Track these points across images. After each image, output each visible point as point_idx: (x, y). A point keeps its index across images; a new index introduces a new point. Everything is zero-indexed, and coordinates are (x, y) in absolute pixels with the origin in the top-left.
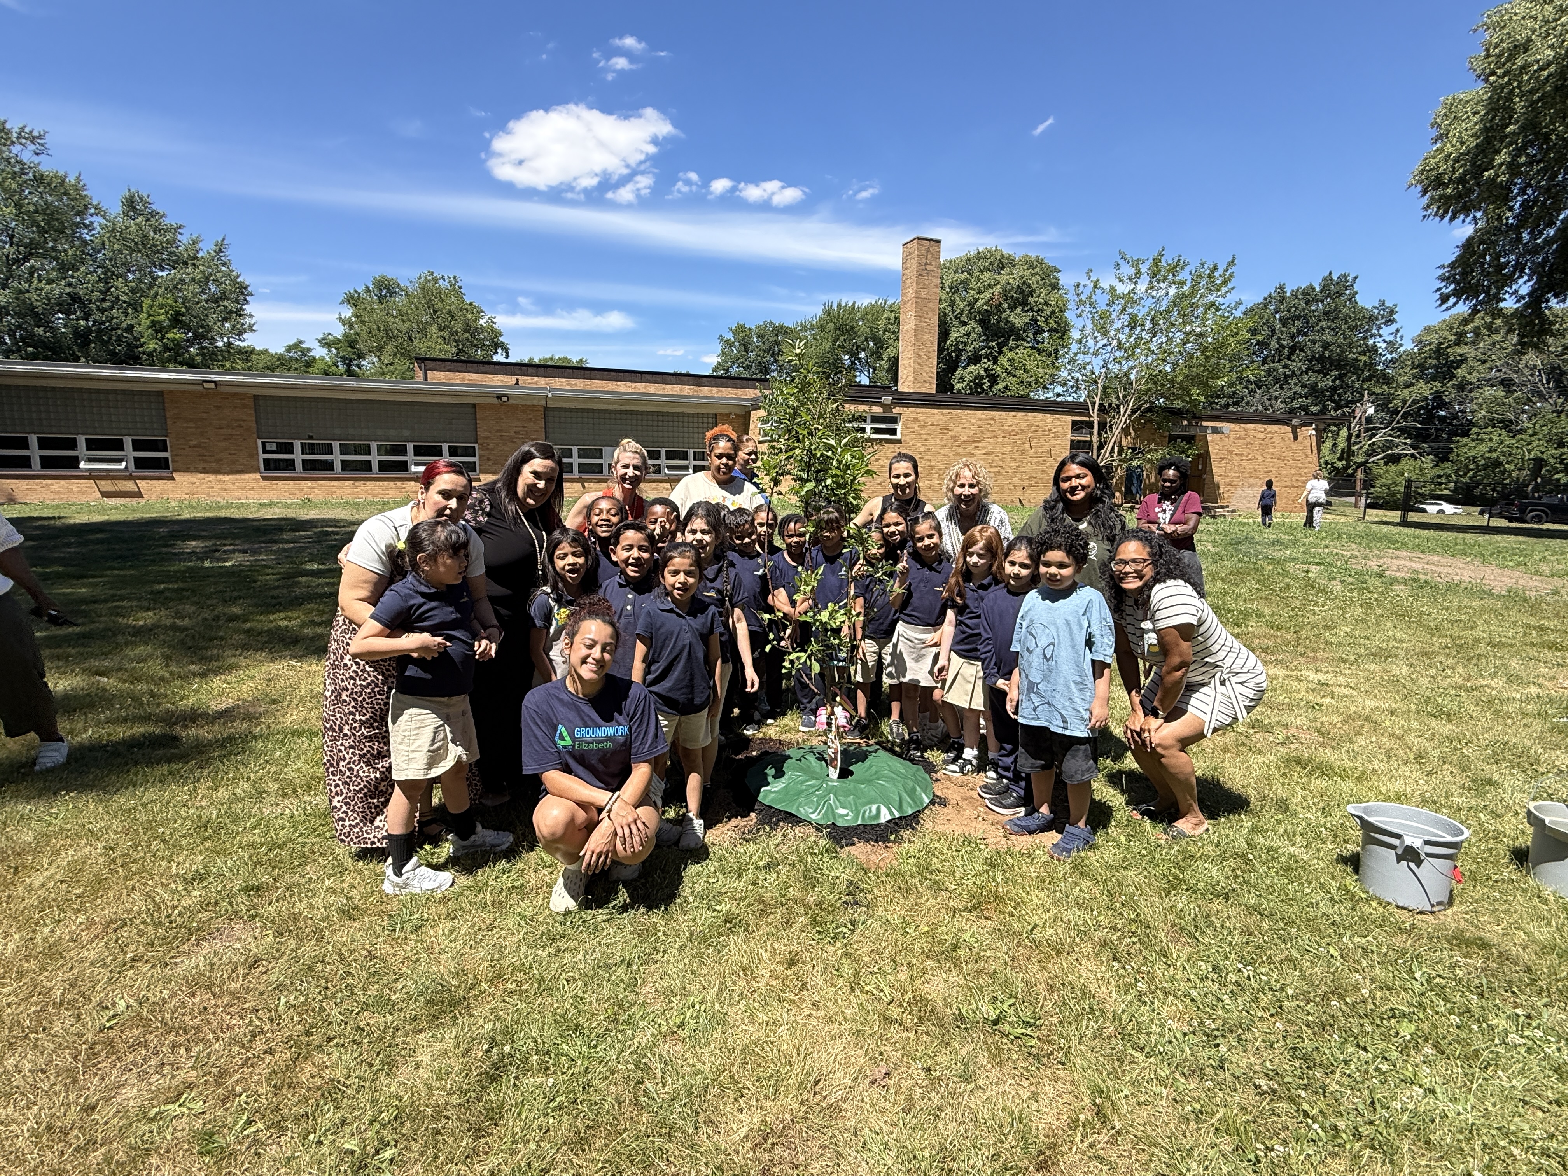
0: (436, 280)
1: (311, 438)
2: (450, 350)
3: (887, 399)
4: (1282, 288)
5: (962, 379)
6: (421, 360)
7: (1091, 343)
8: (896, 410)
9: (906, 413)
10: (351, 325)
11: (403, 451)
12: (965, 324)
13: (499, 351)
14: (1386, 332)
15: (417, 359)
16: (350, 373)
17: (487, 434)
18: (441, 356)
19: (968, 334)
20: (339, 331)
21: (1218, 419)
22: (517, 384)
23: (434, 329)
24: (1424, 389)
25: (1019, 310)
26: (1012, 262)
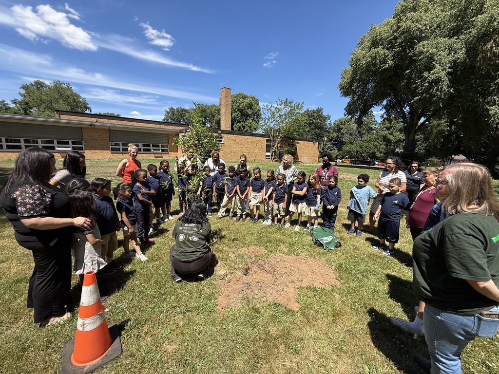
0: (61, 84)
1: (10, 137)
2: (68, 108)
3: (219, 132)
4: (308, 110)
5: (236, 127)
6: (57, 111)
7: (270, 120)
8: (222, 135)
9: (225, 136)
10: (25, 97)
11: (52, 142)
12: (236, 112)
13: (88, 110)
14: (328, 121)
15: (55, 110)
16: (26, 114)
17: (87, 138)
18: (65, 110)
19: (237, 115)
20: (20, 98)
21: (298, 140)
22: (97, 121)
23: (61, 100)
24: (335, 134)
25: (249, 109)
26: (247, 97)
